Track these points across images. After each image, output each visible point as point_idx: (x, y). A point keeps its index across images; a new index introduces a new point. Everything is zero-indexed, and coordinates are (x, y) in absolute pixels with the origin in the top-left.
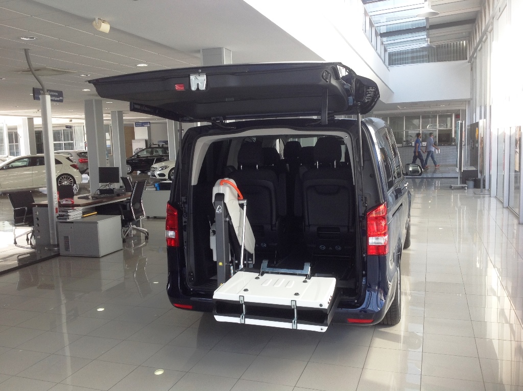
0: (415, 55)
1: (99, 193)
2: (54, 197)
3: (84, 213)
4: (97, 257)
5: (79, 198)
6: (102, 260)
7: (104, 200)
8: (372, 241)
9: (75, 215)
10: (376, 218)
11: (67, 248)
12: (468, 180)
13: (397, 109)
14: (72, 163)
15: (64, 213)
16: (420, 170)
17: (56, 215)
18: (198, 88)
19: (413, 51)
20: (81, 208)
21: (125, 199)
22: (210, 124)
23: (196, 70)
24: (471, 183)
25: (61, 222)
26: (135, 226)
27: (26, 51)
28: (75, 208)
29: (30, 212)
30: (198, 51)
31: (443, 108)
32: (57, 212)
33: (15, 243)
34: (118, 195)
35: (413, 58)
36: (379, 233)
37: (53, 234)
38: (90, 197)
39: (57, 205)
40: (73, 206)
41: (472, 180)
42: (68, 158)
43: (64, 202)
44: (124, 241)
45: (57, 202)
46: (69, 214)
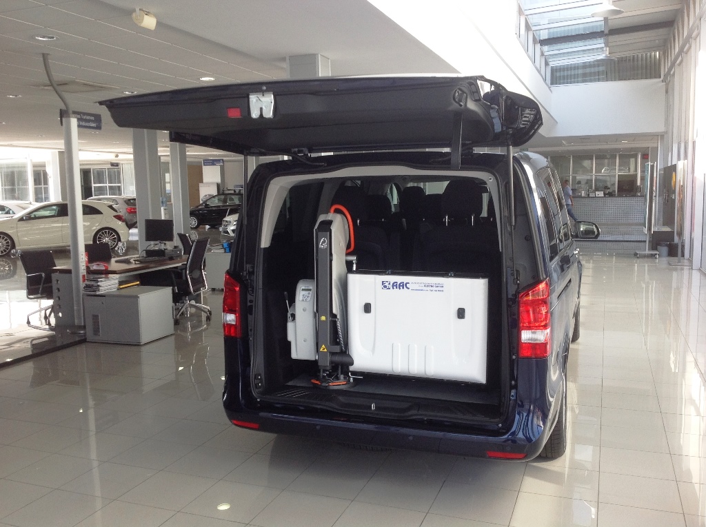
0: (588, 70)
1: (145, 255)
2: (80, 260)
3: (121, 283)
4: (138, 345)
5: (117, 262)
6: (143, 348)
7: (152, 265)
8: (526, 336)
9: (109, 285)
10: (533, 301)
11: (96, 331)
12: (660, 245)
13: (561, 145)
14: (115, 214)
15: (93, 283)
16: (595, 230)
17: (82, 285)
19: (585, 66)
20: (117, 276)
21: (180, 264)
22: (290, 158)
24: (664, 250)
25: (89, 295)
26: (193, 302)
27: (45, 56)
28: (110, 275)
29: (49, 280)
30: (283, 59)
31: (625, 144)
32: (84, 281)
33: (28, 323)
34: (171, 259)
35: (584, 75)
36: (537, 324)
37: (79, 310)
38: (132, 260)
39: (85, 271)
40: (107, 272)
41: (667, 245)
42: (111, 207)
43: (94, 267)
44: (176, 322)
45: (85, 267)
46: (99, 284)
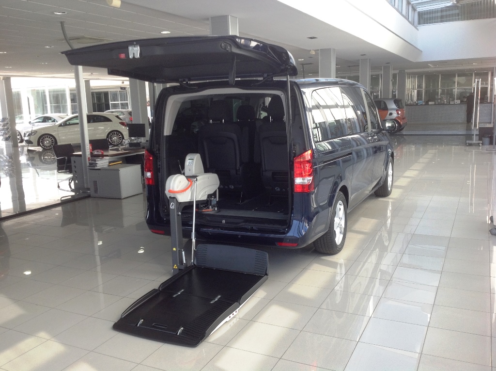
1: (128, 146)
3: (110, 162)
4: (120, 199)
5: (111, 150)
7: (131, 152)
8: (297, 181)
9: (103, 163)
11: (96, 191)
12: (484, 137)
14: (121, 121)
15: (93, 162)
17: (88, 163)
18: (134, 56)
20: (109, 158)
22: (178, 84)
23: (132, 43)
24: (487, 140)
25: (91, 169)
27: (62, 23)
28: (104, 158)
29: (69, 161)
32: (89, 160)
33: (59, 187)
34: (144, 148)
37: (86, 179)
38: (120, 149)
39: (90, 155)
40: (103, 156)
41: (488, 137)
42: (117, 117)
43: (95, 153)
45: (89, 153)
46: (97, 162)
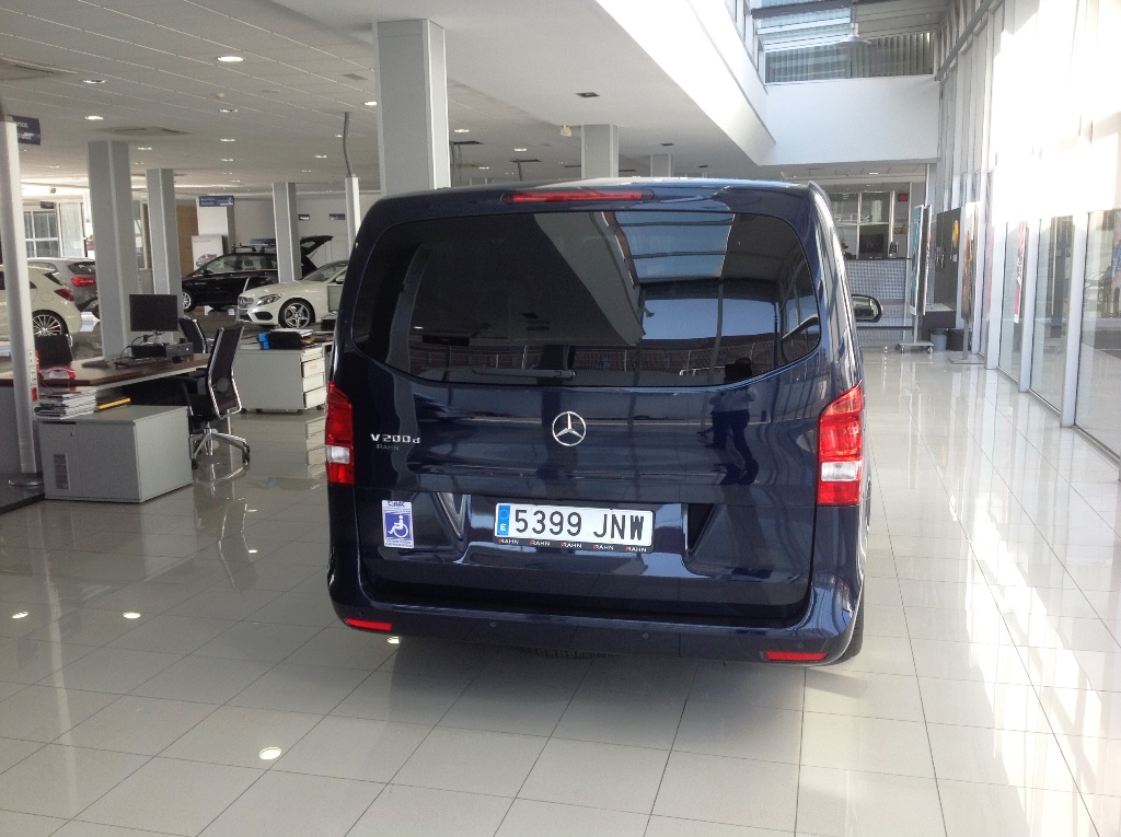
0: (822, 60)
1: (131, 355)
2: (28, 364)
3: (100, 400)
4: (136, 503)
5: (85, 366)
6: (142, 507)
7: (145, 371)
8: (829, 471)
9: (80, 404)
10: (836, 418)
11: (61, 481)
12: (934, 332)
14: (58, 287)
15: (53, 401)
16: (874, 308)
17: (32, 405)
19: (818, 52)
20: (94, 389)
21: (194, 369)
24: (941, 340)
25: (45, 422)
26: (215, 431)
28: (78, 389)
30: (367, 27)
31: (874, 177)
32: (35, 398)
34: (177, 360)
35: (817, 67)
36: (841, 453)
37: (27, 448)
38: (110, 364)
39: (36, 382)
40: (73, 384)
41: (943, 333)
42: (49, 276)
43: (51, 375)
44: (194, 465)
45: (35, 376)
46: (64, 402)
